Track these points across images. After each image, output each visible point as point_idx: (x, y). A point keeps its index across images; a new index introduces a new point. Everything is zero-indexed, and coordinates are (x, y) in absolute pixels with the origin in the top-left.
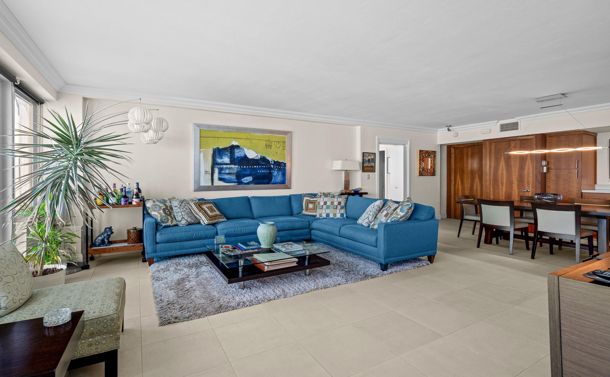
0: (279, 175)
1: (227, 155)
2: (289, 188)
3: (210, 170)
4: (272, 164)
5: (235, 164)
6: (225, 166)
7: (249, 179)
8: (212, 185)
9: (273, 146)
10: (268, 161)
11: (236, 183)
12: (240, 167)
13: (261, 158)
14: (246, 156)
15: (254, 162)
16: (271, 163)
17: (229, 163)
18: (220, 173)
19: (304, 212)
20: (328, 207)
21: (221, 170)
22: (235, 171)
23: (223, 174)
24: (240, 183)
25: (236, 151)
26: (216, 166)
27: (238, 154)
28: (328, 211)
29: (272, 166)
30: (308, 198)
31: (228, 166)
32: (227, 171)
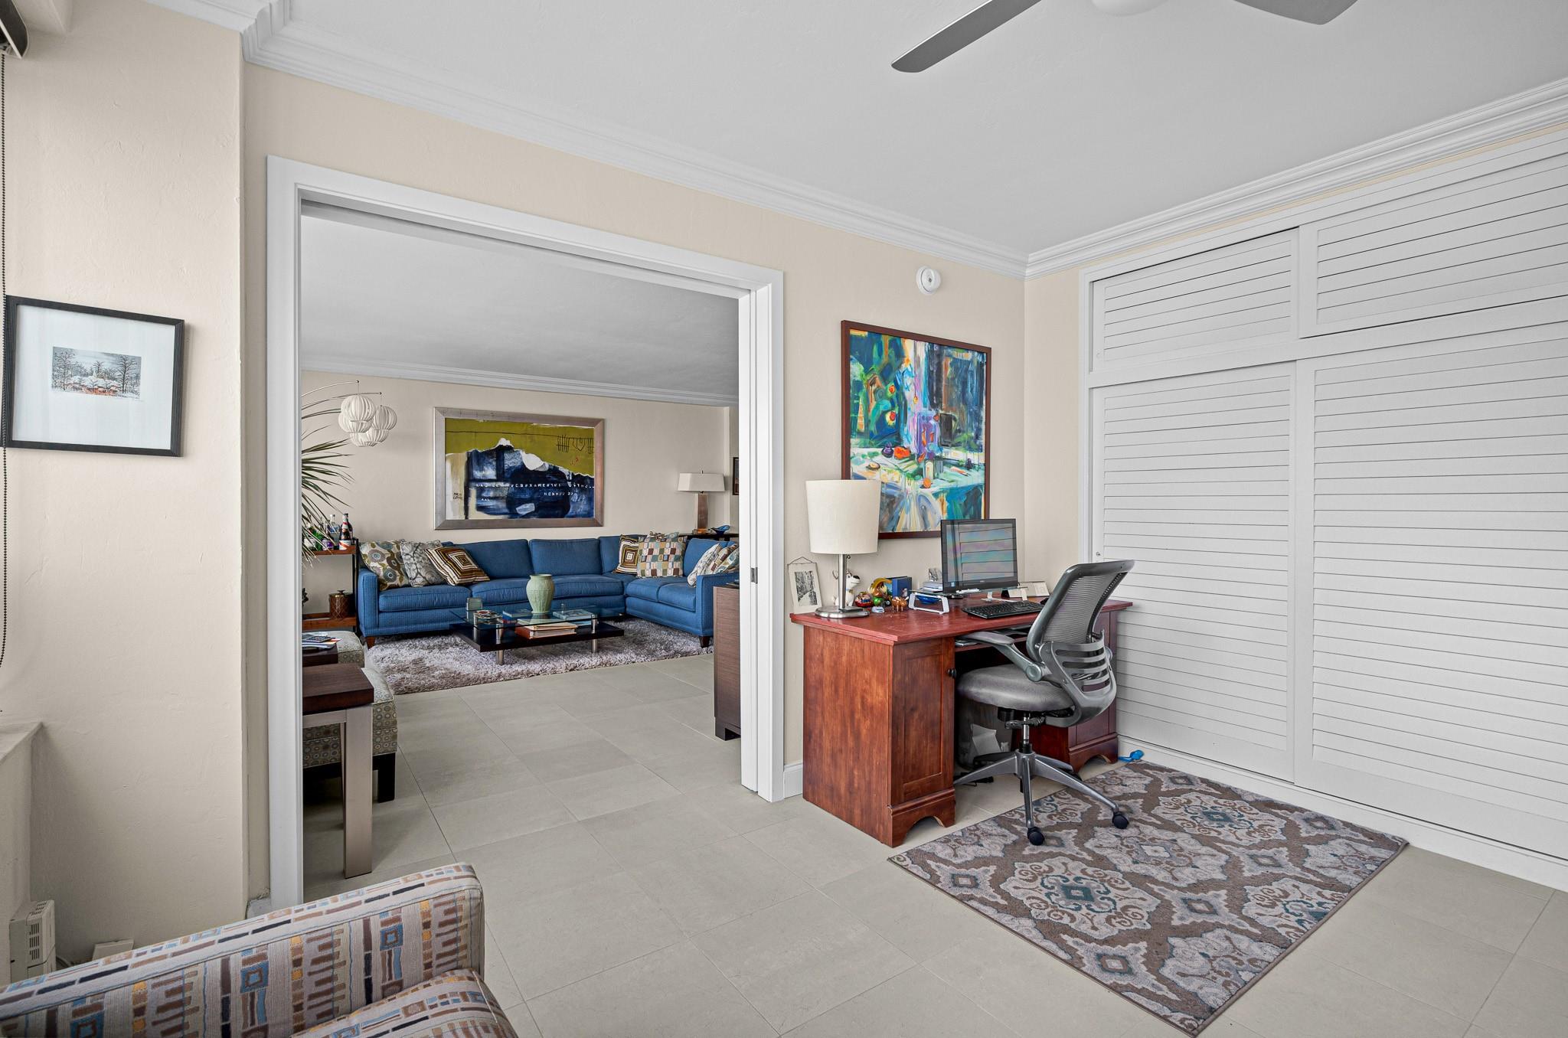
0: (581, 500)
1: (490, 463)
2: (599, 524)
3: (462, 492)
4: (569, 481)
5: (505, 481)
6: (487, 485)
7: (530, 507)
8: (466, 518)
9: (571, 447)
10: (562, 475)
11: (507, 516)
12: (514, 486)
13: (549, 469)
14: (523, 465)
15: (537, 476)
16: (567, 478)
17: (495, 478)
18: (479, 497)
19: (620, 568)
20: (655, 559)
21: (481, 490)
22: (505, 493)
23: (485, 498)
24: (513, 514)
25: (507, 456)
26: (473, 484)
27: (510, 461)
28: (654, 565)
29: (570, 485)
30: (628, 543)
31: (493, 484)
32: (491, 494)
